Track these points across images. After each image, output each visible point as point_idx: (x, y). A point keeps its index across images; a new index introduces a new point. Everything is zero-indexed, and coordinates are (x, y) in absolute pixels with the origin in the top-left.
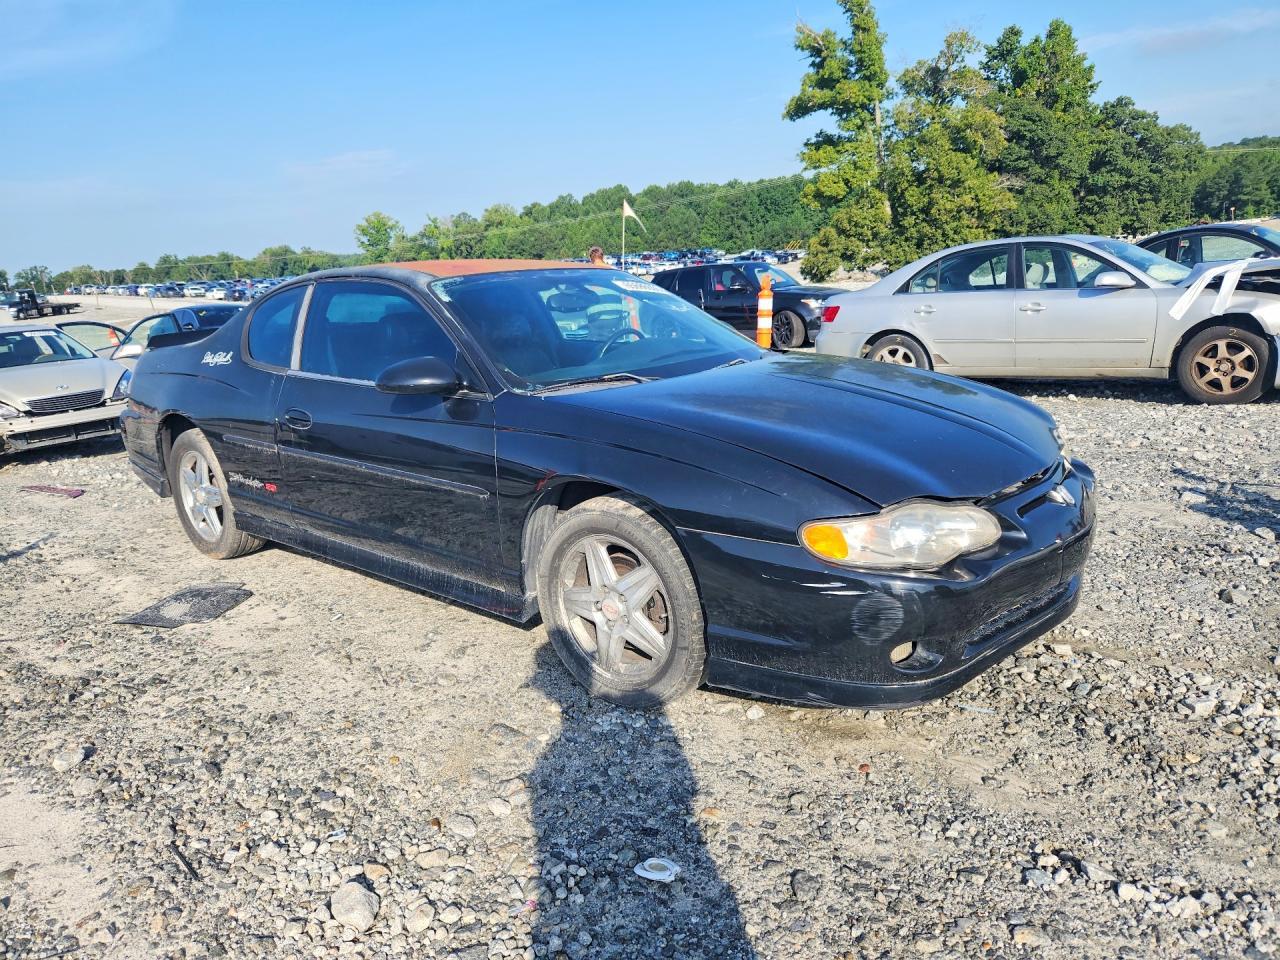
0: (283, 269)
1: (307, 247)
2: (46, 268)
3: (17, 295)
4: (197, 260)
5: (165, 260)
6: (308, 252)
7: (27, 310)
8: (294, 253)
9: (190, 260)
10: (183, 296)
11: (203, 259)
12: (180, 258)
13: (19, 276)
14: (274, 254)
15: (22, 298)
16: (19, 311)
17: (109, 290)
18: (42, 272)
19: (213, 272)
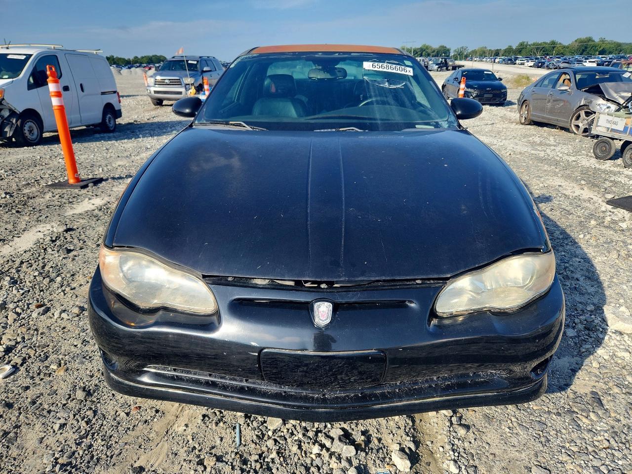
0: (583, 51)
1: (603, 38)
2: (467, 47)
3: (441, 60)
4: (538, 44)
5: (521, 44)
6: (603, 41)
7: (442, 67)
8: (594, 41)
9: (534, 44)
10: (515, 64)
11: (541, 44)
12: (529, 43)
13: (455, 51)
14: (581, 41)
15: (442, 61)
16: (438, 67)
17: (484, 59)
18: (465, 49)
19: (544, 51)
